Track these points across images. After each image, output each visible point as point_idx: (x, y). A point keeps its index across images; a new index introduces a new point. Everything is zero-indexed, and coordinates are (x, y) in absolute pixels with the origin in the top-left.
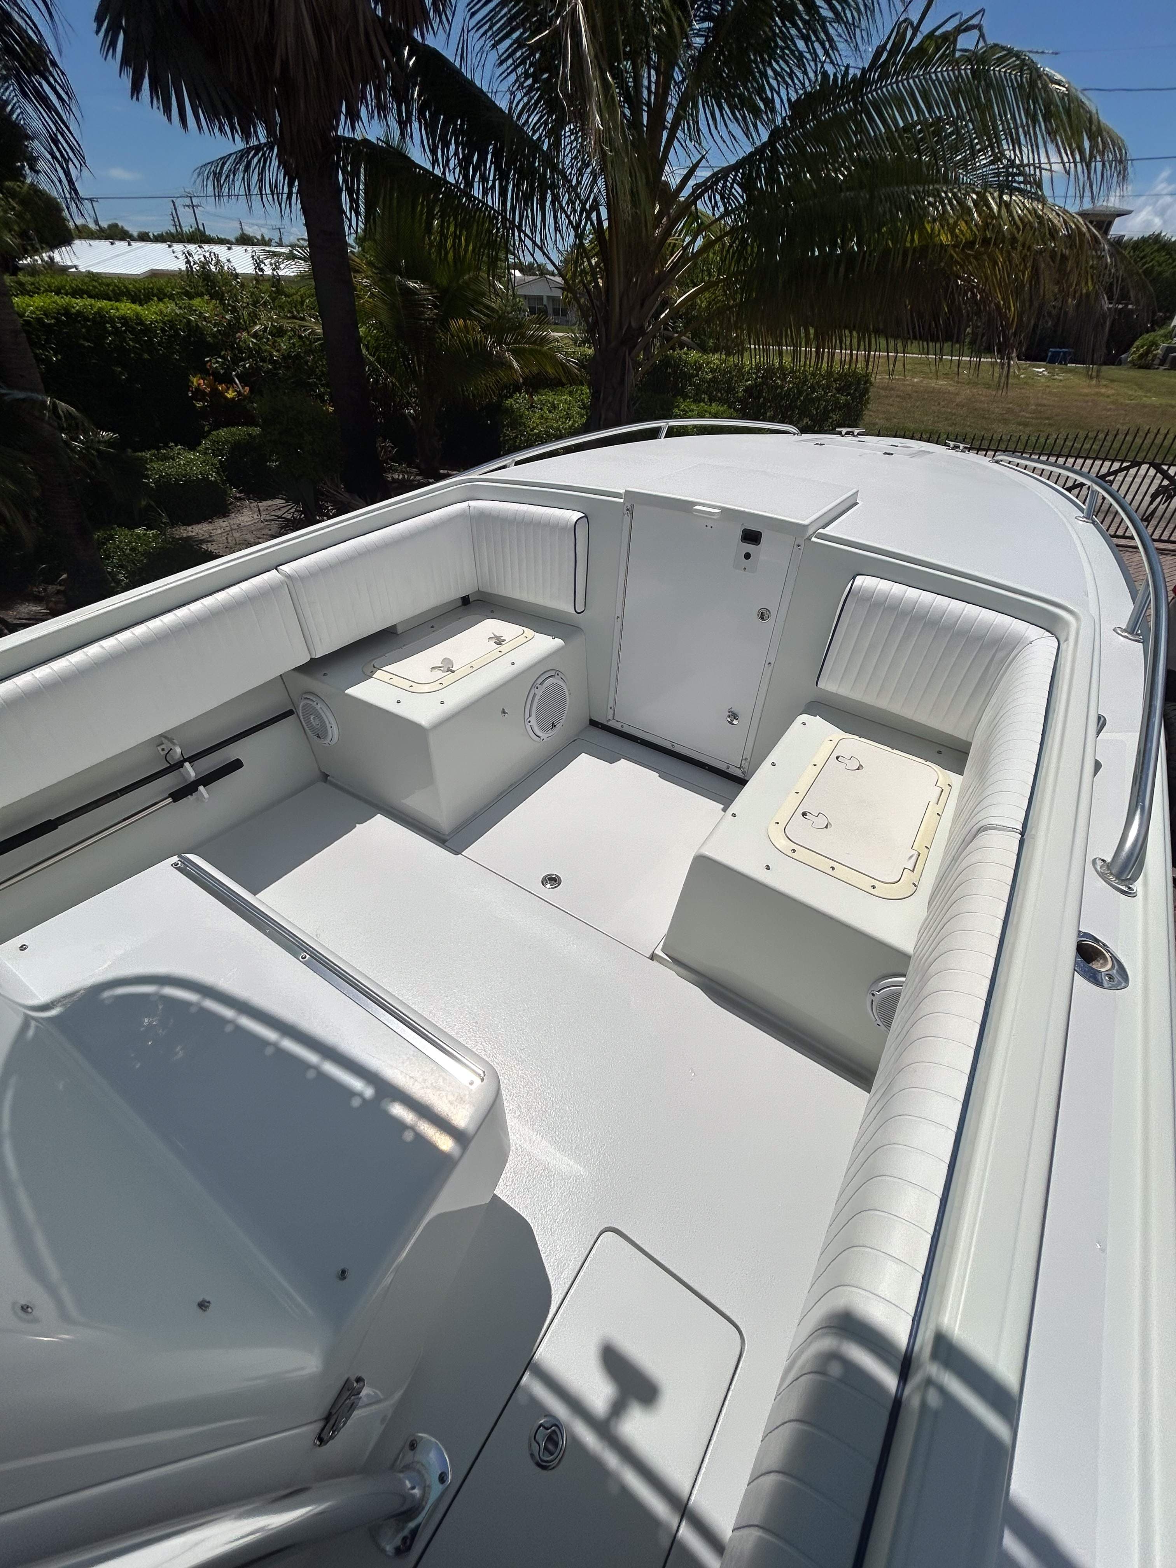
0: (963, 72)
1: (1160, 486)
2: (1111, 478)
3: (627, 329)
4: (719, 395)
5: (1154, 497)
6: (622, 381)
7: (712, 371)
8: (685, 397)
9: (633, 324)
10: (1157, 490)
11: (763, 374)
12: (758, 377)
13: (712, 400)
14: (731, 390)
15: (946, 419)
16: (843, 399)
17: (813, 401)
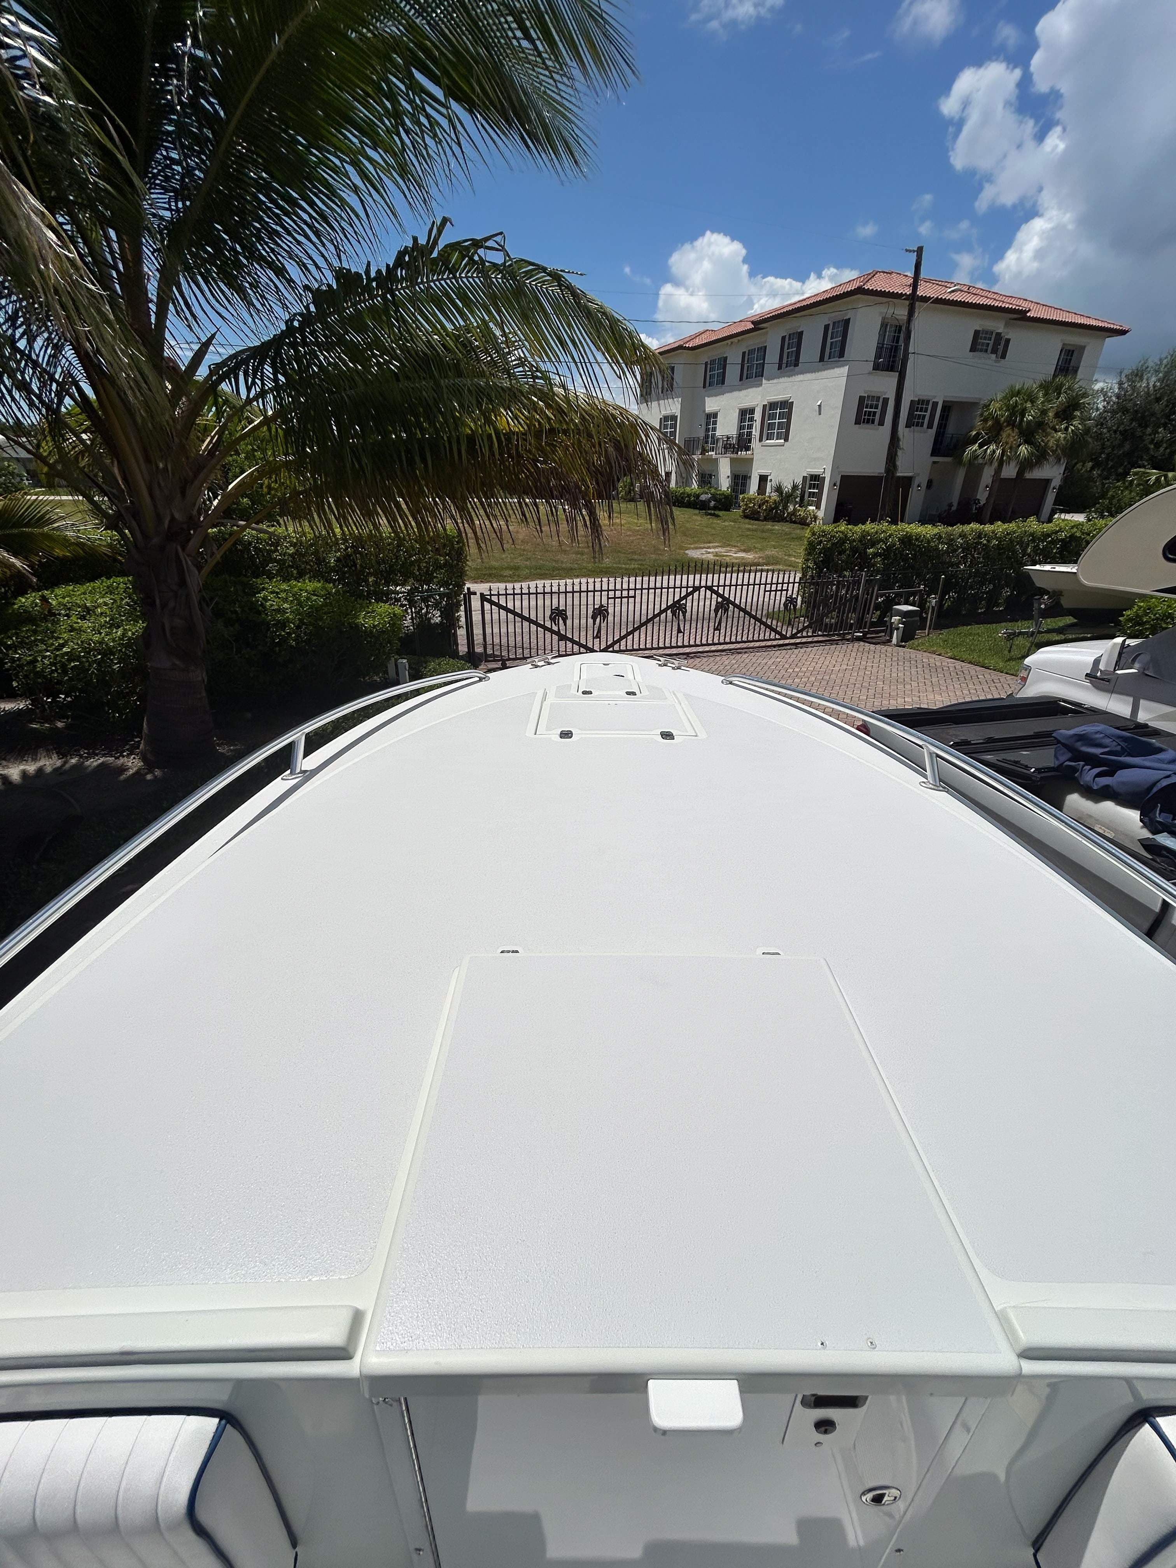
0: (494, 280)
1: (717, 602)
2: (684, 602)
3: (170, 522)
4: (308, 567)
5: (716, 611)
6: (183, 583)
7: (294, 545)
8: (270, 577)
9: (177, 515)
10: (716, 606)
11: (352, 543)
12: (347, 548)
13: (301, 575)
14: (320, 561)
15: (521, 555)
16: (442, 560)
17: (412, 563)
